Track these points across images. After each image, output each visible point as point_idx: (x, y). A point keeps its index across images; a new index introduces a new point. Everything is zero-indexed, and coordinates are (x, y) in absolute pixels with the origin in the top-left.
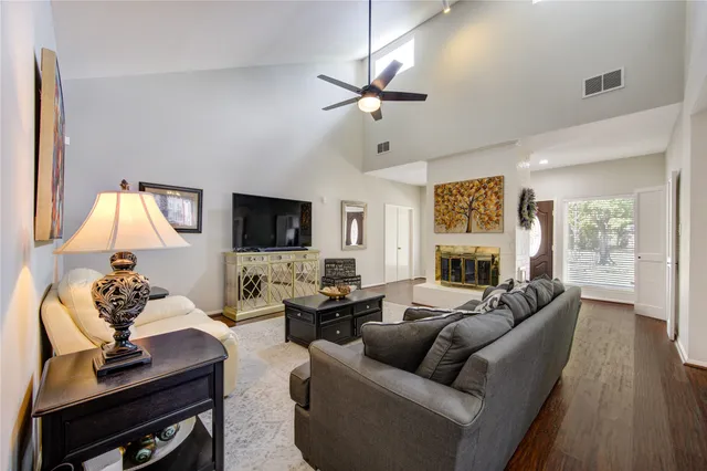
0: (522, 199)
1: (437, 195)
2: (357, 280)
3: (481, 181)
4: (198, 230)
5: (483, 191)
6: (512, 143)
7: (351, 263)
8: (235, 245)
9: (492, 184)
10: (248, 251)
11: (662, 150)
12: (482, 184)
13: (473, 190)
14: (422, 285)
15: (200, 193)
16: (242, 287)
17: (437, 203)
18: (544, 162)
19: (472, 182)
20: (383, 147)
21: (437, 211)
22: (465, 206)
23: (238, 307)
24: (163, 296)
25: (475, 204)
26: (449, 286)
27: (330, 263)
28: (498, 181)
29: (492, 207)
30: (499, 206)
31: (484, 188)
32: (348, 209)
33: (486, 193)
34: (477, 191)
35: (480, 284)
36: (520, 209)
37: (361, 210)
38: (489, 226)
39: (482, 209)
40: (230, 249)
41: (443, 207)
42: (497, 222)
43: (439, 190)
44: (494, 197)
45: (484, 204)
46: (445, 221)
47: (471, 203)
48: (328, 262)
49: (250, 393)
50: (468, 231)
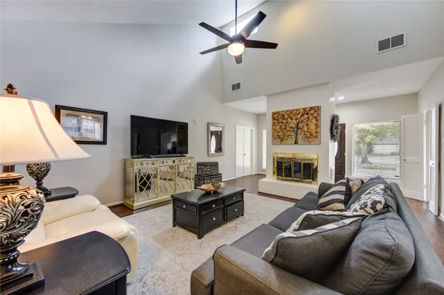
0: (332, 122)
1: (274, 119)
2: (219, 176)
3: (304, 110)
4: (104, 142)
5: (306, 116)
6: (327, 83)
7: (215, 165)
8: (132, 154)
9: (312, 112)
10: (142, 157)
11: (416, 91)
12: (306, 112)
13: (299, 116)
14: (264, 180)
15: (105, 114)
16: (138, 185)
17: (274, 124)
18: (341, 98)
19: (298, 110)
20: (236, 87)
21: (274, 129)
22: (294, 126)
23: (135, 199)
24: (73, 196)
25: (300, 125)
26: (283, 180)
27: (200, 165)
28: (317, 109)
29: (313, 127)
30: (317, 126)
31: (307, 114)
32: (212, 129)
33: (308, 118)
34: (303, 115)
35: (304, 179)
36: (331, 128)
37: (220, 129)
38: (310, 140)
39: (305, 129)
40: (128, 156)
41: (278, 127)
42: (316, 137)
43: (276, 116)
44: (314, 120)
45: (307, 125)
46: (279, 137)
47: (298, 124)
48: (199, 164)
49: (148, 279)
50: (296, 143)
